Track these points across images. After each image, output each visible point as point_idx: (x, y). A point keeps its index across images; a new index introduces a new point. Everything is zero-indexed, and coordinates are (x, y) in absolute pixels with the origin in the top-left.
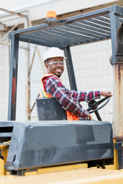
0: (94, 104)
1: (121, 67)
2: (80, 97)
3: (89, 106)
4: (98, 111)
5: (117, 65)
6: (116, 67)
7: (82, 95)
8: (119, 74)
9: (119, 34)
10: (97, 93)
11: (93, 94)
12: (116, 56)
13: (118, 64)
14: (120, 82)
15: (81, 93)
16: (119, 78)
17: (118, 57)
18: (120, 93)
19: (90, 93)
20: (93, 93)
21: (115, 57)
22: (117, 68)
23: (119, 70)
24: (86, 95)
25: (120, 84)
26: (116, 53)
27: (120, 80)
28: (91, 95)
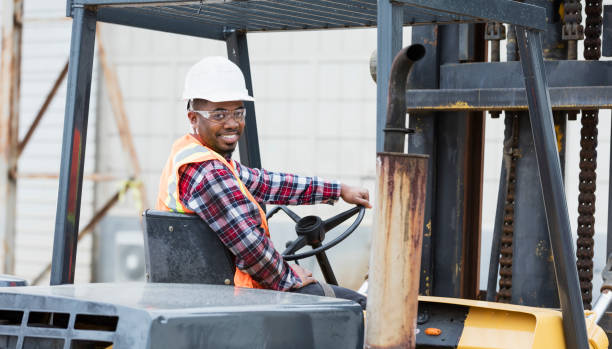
0: (316, 227)
1: (398, 166)
2: (277, 193)
3: (299, 234)
4: (327, 252)
5: (387, 159)
6: (383, 164)
7: (284, 189)
8: (391, 184)
9: (399, 72)
10: (330, 190)
11: (315, 192)
12: (386, 131)
13: (389, 155)
14: (391, 206)
15: (282, 183)
16: (391, 194)
17: (390, 134)
18: (388, 234)
19: (307, 186)
20: (316, 187)
21: (383, 133)
22: (386, 168)
23: (391, 173)
24: (295, 190)
25: (391, 212)
26: (388, 124)
27: (392, 199)
28: (310, 192)
